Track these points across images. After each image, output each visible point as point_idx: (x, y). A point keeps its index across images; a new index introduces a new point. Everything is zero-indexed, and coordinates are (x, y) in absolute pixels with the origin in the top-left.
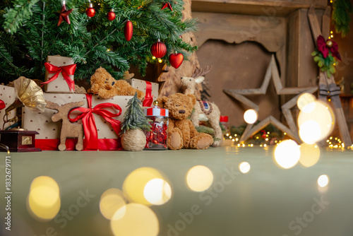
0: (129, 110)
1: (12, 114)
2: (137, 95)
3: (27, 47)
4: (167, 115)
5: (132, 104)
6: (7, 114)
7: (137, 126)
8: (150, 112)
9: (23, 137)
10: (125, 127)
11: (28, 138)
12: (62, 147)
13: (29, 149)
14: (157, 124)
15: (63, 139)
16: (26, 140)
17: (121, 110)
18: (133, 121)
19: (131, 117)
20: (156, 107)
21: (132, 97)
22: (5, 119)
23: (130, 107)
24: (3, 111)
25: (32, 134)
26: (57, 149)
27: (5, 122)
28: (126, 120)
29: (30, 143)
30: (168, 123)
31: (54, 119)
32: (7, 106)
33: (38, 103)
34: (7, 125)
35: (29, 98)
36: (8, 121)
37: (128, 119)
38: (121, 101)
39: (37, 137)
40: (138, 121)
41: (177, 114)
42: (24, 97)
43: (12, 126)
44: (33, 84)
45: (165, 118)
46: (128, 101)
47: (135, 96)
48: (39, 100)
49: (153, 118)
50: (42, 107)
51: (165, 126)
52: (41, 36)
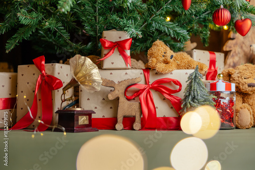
0: (190, 86)
1: (70, 93)
2: (199, 68)
3: (83, 24)
4: (233, 89)
5: (193, 79)
6: (64, 94)
7: (199, 103)
8: (213, 86)
9: (80, 117)
10: (186, 104)
11: (84, 118)
12: (119, 126)
13: (86, 129)
14: (222, 101)
15: (120, 119)
16: (83, 120)
17: (180, 85)
18: (194, 99)
19: (192, 93)
20: (220, 81)
21: (193, 71)
22: (63, 98)
23: (191, 83)
24: (61, 90)
25: (89, 114)
26: (114, 129)
27: (63, 102)
28: (186, 97)
29: (87, 122)
30: (235, 99)
31: (111, 97)
32: (64, 85)
33: (94, 81)
34: (65, 104)
35: (85, 76)
36: (65, 100)
37: (189, 96)
38: (181, 75)
39: (94, 116)
40: (199, 97)
41: (245, 88)
42: (80, 75)
43: (69, 105)
44: (88, 61)
45: (232, 93)
46: (188, 75)
47: (196, 69)
48: (96, 78)
49: (218, 94)
50: (98, 86)
51: (231, 102)
52: (95, 11)
